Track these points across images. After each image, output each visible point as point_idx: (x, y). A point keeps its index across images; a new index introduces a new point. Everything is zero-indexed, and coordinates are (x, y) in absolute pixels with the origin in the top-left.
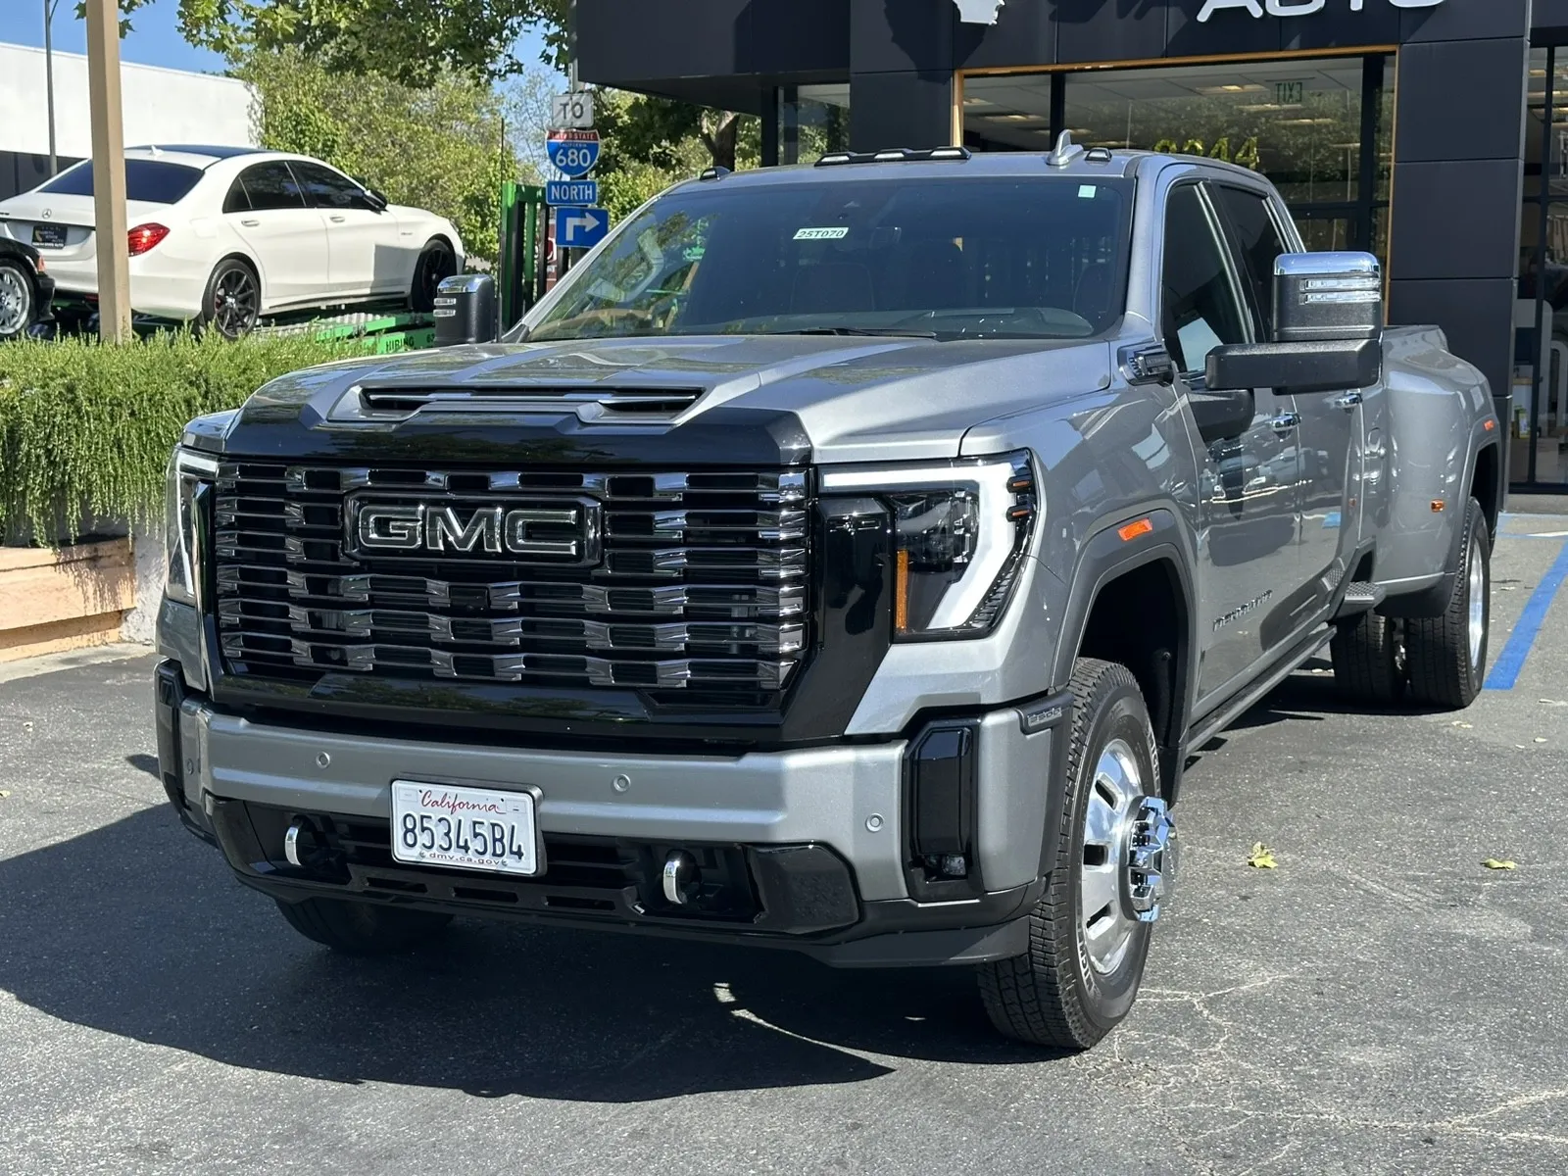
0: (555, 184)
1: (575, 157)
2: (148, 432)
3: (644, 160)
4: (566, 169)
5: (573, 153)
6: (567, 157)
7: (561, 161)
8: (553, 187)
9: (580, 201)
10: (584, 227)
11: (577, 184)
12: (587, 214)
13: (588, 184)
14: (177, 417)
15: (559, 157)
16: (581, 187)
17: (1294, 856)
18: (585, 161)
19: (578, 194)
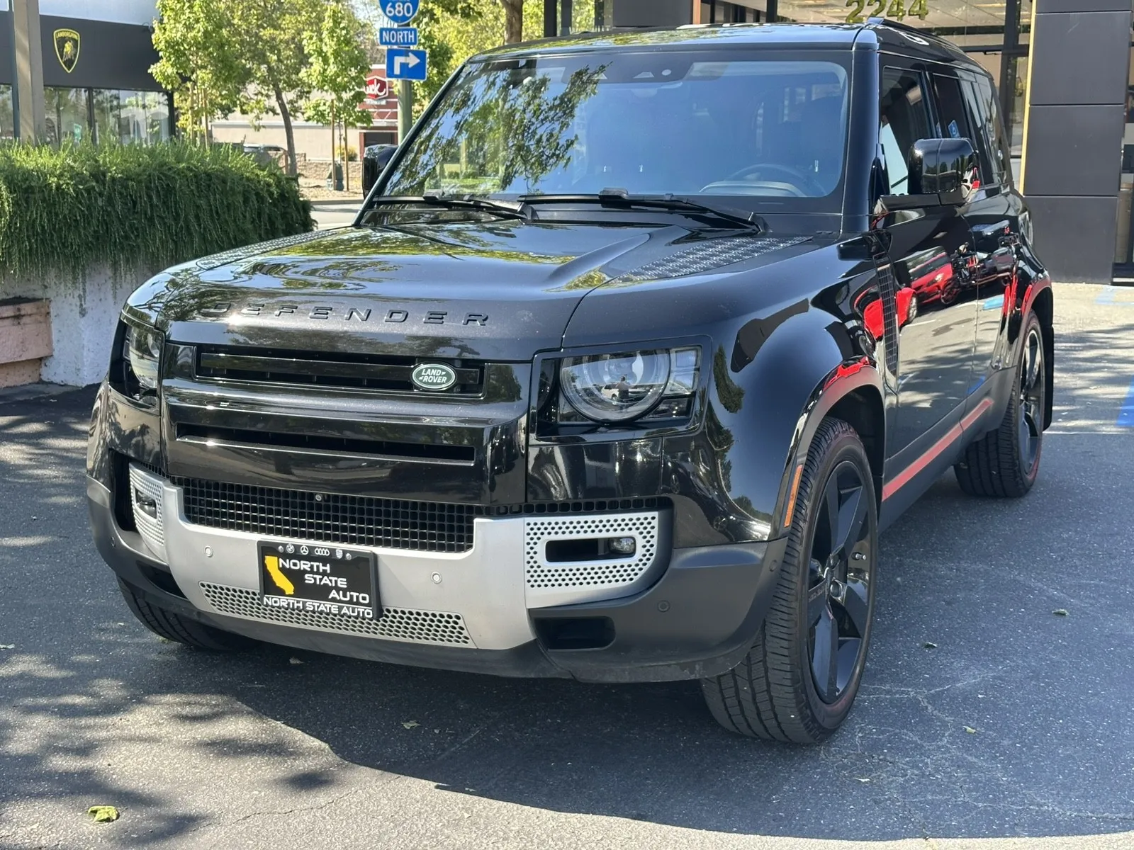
0: (386, 30)
1: (401, 9)
2: (57, 215)
3: (454, 12)
4: (394, 18)
5: (399, 6)
6: (395, 9)
7: (390, 12)
8: (384, 33)
9: (404, 43)
10: (408, 64)
11: (403, 30)
12: (410, 54)
13: (411, 30)
14: (80, 203)
15: (388, 9)
16: (406, 32)
17: (986, 567)
18: (408, 12)
19: (403, 38)
